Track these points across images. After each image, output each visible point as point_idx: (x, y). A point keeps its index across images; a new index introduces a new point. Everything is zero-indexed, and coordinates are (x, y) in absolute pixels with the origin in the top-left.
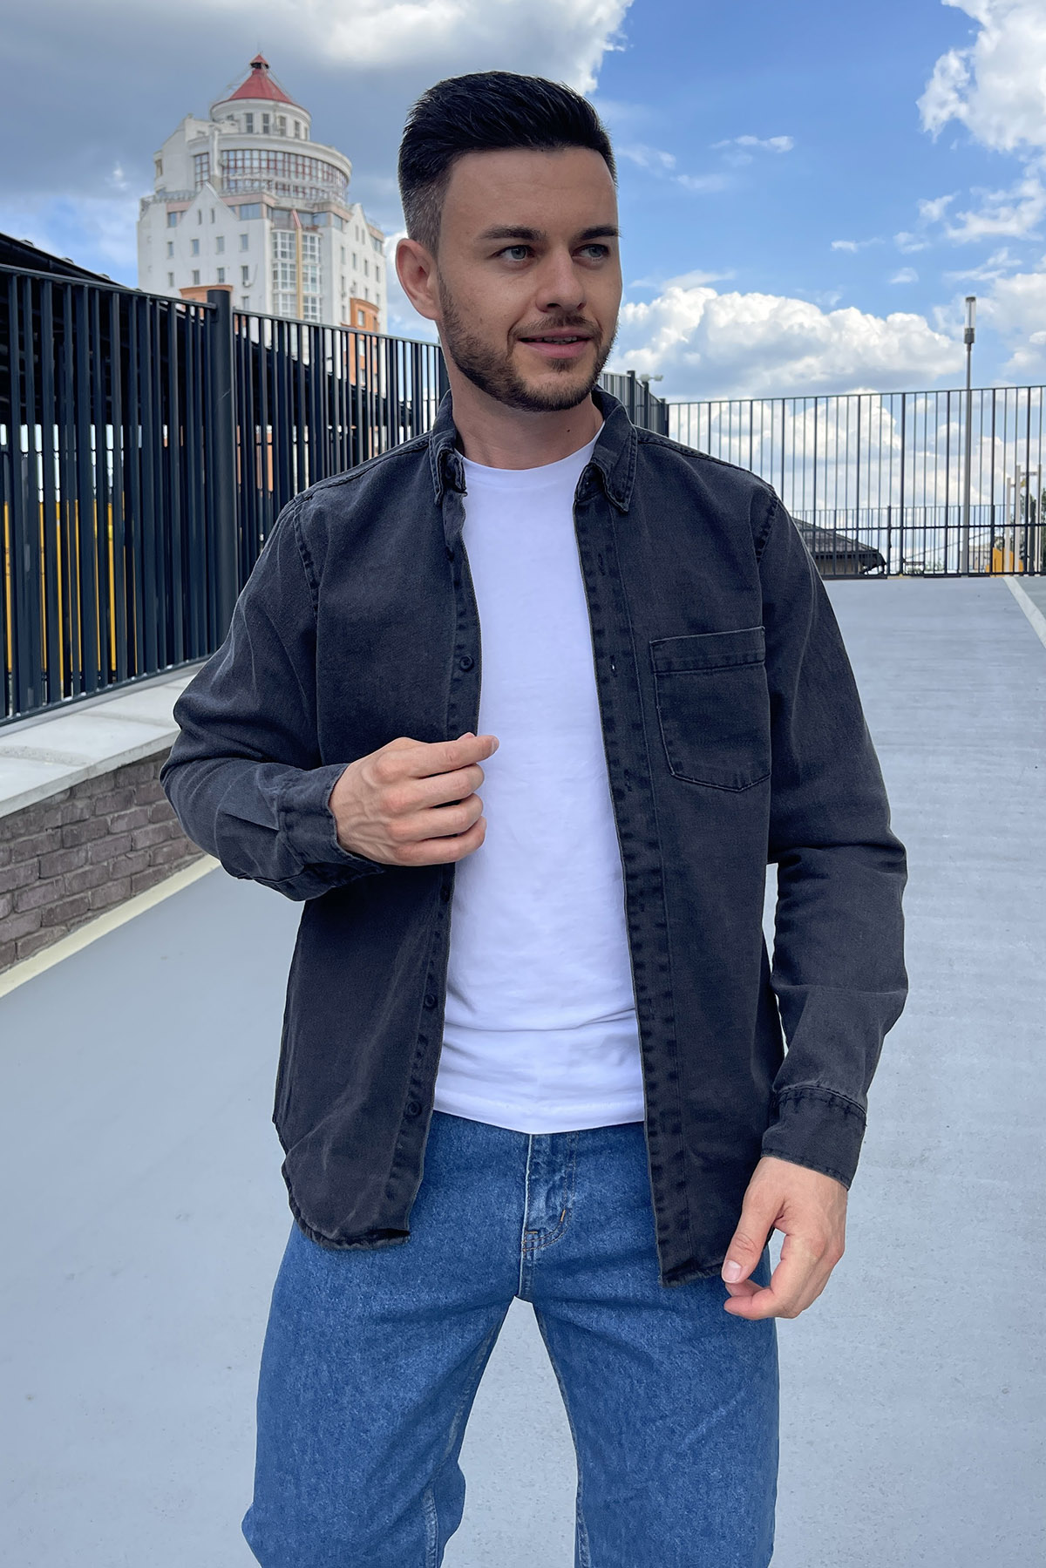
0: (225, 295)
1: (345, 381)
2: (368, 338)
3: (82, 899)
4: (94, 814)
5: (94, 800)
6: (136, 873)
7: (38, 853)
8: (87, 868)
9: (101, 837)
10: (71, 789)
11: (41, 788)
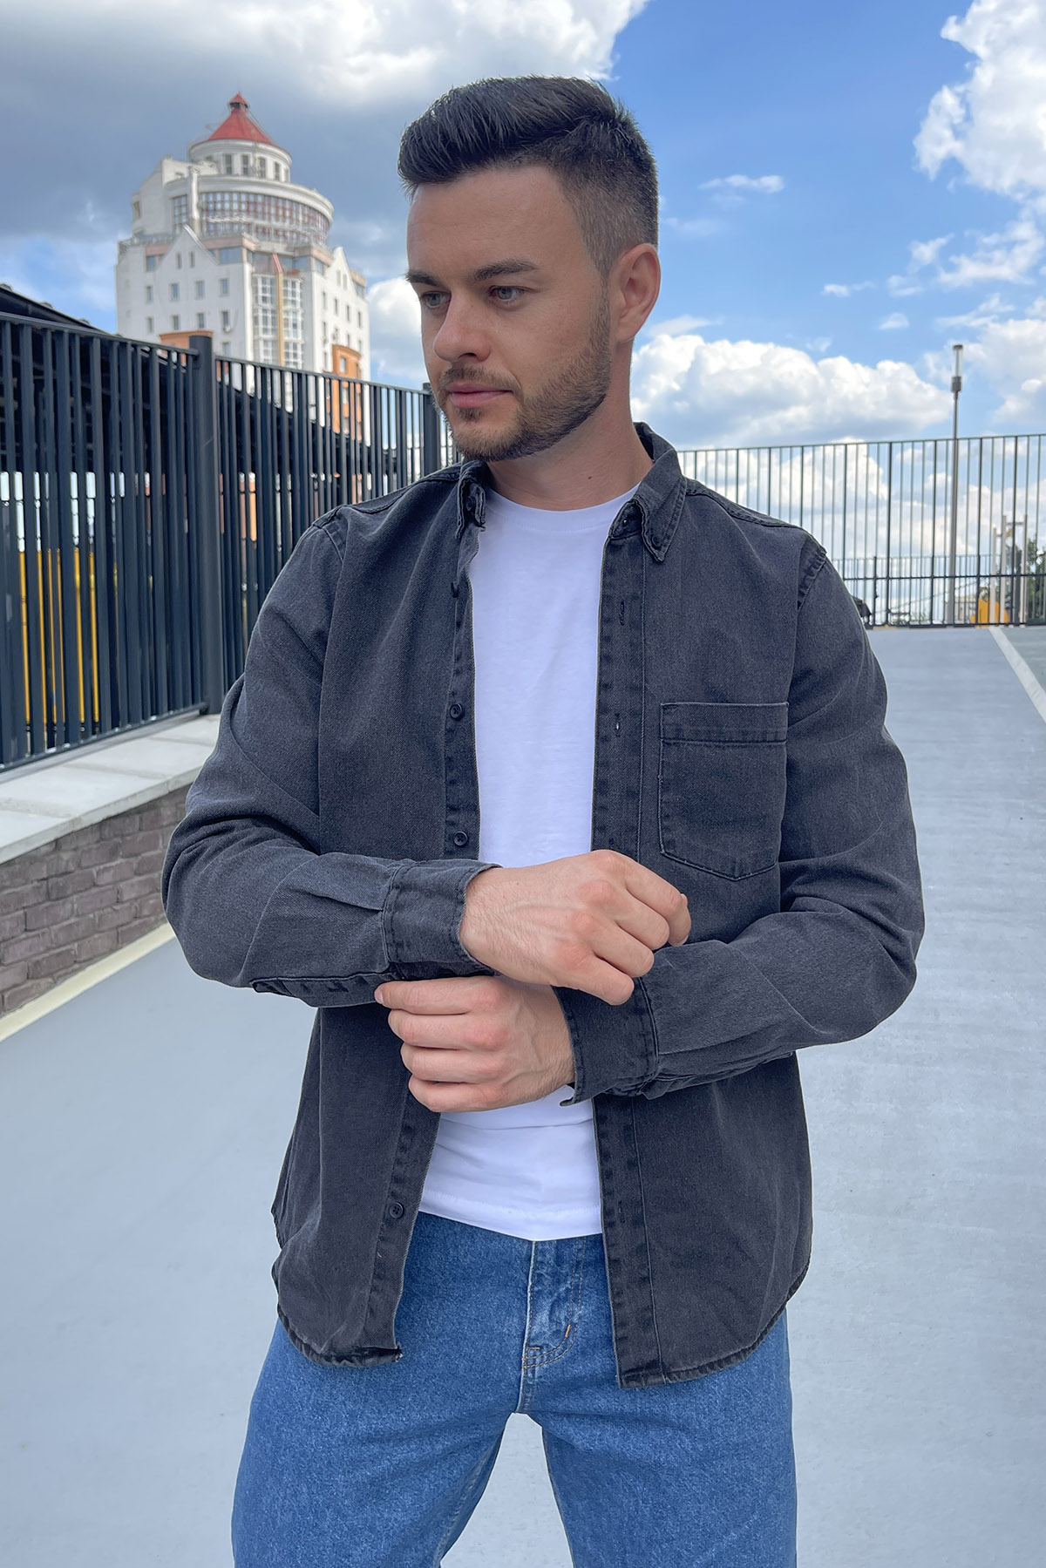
0: (207, 341)
1: (328, 429)
2: (352, 385)
3: (68, 951)
4: (79, 866)
5: (79, 852)
6: (122, 925)
7: (25, 905)
8: (73, 920)
9: (86, 890)
10: (56, 841)
11: (26, 840)
